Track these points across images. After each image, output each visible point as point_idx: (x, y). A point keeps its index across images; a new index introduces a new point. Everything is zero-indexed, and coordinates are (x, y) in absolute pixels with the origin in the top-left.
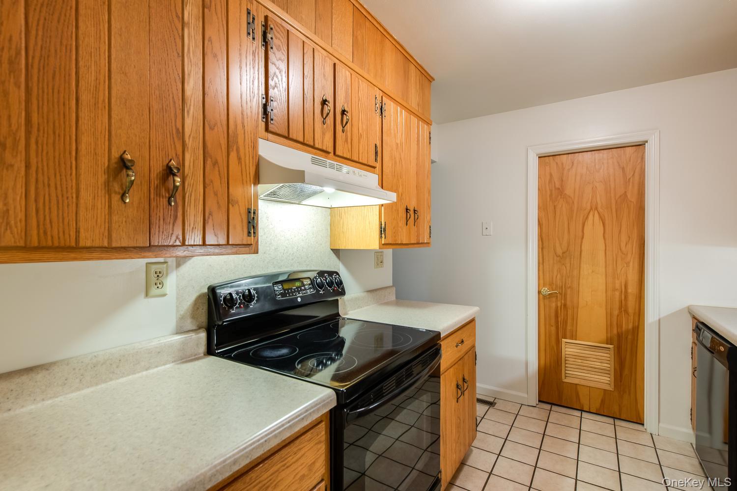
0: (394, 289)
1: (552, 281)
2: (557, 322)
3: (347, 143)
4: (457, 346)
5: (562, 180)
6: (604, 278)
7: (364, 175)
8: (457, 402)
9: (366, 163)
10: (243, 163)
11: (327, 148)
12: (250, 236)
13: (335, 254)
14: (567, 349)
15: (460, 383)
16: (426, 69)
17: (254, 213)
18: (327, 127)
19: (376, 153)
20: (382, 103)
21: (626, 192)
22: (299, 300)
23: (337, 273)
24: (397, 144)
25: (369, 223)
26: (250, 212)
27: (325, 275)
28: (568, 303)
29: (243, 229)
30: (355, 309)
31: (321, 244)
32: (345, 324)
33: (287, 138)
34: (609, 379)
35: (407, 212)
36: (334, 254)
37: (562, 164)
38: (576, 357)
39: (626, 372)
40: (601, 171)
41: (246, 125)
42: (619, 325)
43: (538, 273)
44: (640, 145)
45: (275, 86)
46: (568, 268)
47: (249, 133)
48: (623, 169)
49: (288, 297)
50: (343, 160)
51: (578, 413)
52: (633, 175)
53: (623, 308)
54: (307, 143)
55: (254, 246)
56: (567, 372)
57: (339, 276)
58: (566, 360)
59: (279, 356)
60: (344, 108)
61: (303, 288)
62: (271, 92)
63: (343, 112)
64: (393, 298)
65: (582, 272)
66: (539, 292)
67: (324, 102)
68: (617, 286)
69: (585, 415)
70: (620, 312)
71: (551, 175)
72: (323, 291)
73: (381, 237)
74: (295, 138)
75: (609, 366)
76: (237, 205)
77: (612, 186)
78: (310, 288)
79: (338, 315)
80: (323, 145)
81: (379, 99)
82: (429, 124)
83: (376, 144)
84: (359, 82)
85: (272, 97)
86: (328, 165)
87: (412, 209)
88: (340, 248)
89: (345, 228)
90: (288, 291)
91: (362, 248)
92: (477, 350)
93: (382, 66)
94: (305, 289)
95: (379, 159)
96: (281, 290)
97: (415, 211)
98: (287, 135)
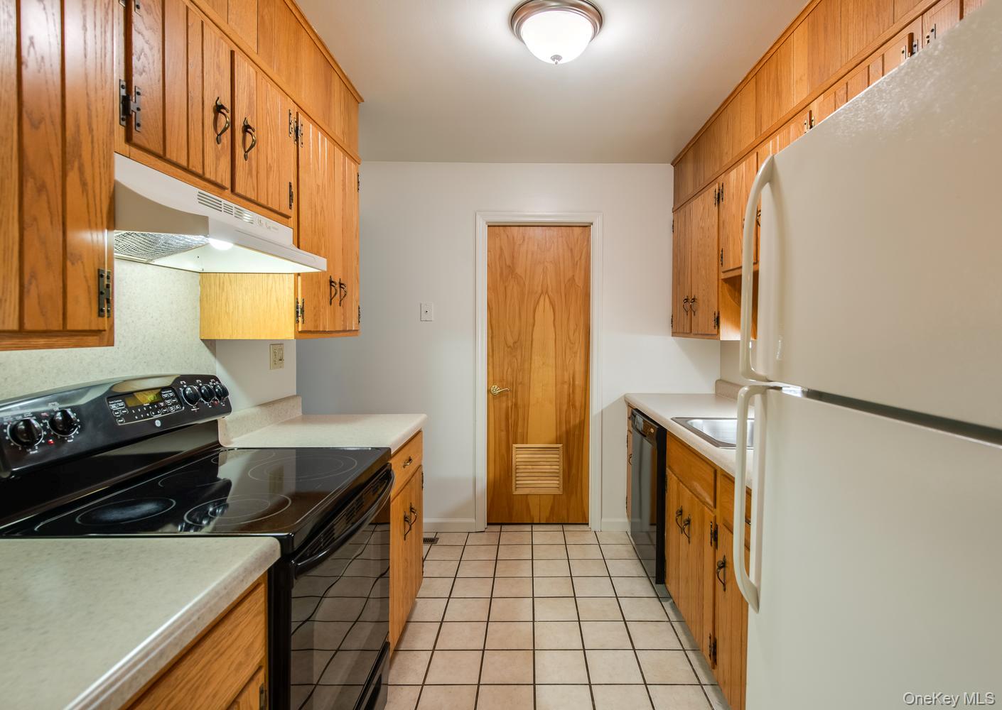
0: (299, 400)
1: (503, 377)
2: (507, 426)
3: (252, 177)
4: (404, 467)
5: (513, 257)
6: (554, 369)
7: (274, 228)
8: (405, 539)
9: (277, 209)
10: (90, 192)
11: (222, 181)
12: (103, 316)
13: (208, 347)
14: (517, 456)
15: (408, 514)
16: (354, 85)
17: (108, 278)
18: (222, 148)
19: (291, 196)
20: (297, 122)
21: (574, 276)
22: (158, 423)
23: (216, 379)
24: (318, 186)
25: (277, 300)
26: (102, 276)
27: (197, 381)
28: (520, 402)
29: (90, 304)
30: (242, 434)
31: (185, 332)
32: (226, 458)
33: (162, 157)
34: (558, 482)
35: (331, 285)
36: (206, 349)
37: (513, 238)
38: (526, 463)
39: (574, 471)
40: (552, 249)
41: (94, 127)
42: (568, 422)
43: (488, 368)
44: (586, 227)
45: (144, 71)
46: (519, 360)
47: (101, 142)
48: (571, 250)
49: (137, 420)
50: (245, 201)
51: (528, 528)
52: (580, 258)
53: (571, 402)
54: (194, 169)
55: (106, 334)
56: (517, 482)
57: (220, 382)
58: (517, 469)
59: (143, 516)
60: (247, 122)
61: (162, 404)
62: (137, 80)
63: (246, 128)
64: (299, 413)
65: (533, 365)
66: (489, 391)
67: (218, 109)
68: (566, 379)
69: (536, 528)
70: (569, 407)
71: (501, 249)
72: (197, 406)
73: (298, 321)
74: (174, 160)
75: (557, 467)
76: (79, 262)
77: (562, 268)
78: (174, 404)
79: (217, 444)
80: (216, 177)
81: (294, 116)
82: (356, 161)
83: (290, 183)
84: (267, 86)
85: (139, 88)
86: (223, 207)
87: (337, 282)
88: (216, 338)
89: (231, 307)
90: (136, 410)
91: (263, 338)
92: (424, 470)
93: (296, 67)
94: (166, 406)
95: (294, 205)
96: (123, 410)
97: (341, 284)
98: (161, 153)
